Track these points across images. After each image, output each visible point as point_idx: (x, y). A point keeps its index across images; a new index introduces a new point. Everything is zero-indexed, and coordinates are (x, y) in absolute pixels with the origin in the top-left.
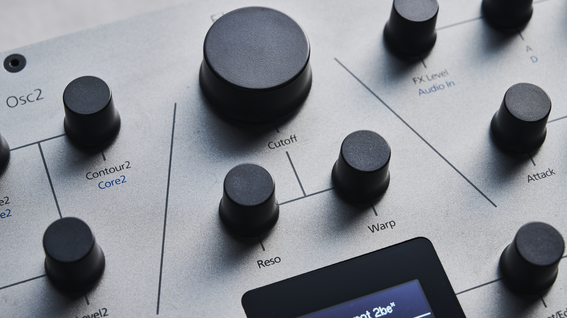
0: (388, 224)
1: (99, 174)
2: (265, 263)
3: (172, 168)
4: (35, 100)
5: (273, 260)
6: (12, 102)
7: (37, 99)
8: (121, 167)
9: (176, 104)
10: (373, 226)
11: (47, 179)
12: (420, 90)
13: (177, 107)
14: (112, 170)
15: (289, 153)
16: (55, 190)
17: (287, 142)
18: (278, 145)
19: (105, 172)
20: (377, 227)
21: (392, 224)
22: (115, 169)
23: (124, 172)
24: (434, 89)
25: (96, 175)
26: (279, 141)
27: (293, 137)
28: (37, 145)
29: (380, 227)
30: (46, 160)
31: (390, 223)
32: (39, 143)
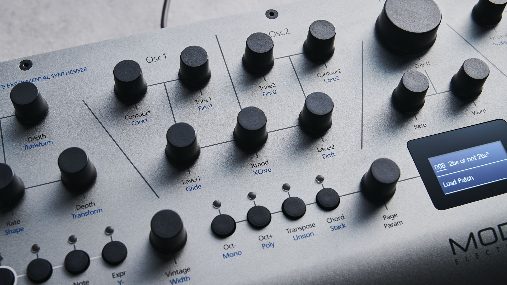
0: (482, 111)
1: (324, 75)
2: (418, 127)
3: (363, 74)
4: (285, 34)
5: (422, 125)
6: (273, 34)
7: (286, 34)
8: (336, 72)
9: (363, 41)
10: (474, 111)
11: (296, 75)
12: (494, 43)
13: (364, 43)
14: (331, 73)
15: (426, 71)
16: (300, 82)
17: (425, 65)
18: (420, 66)
19: (327, 74)
20: (476, 112)
21: (485, 111)
22: (333, 73)
23: (338, 74)
24: (501, 43)
25: (322, 75)
26: (421, 64)
27: (427, 62)
28: (288, 57)
29: (478, 112)
30: (294, 66)
31: (483, 110)
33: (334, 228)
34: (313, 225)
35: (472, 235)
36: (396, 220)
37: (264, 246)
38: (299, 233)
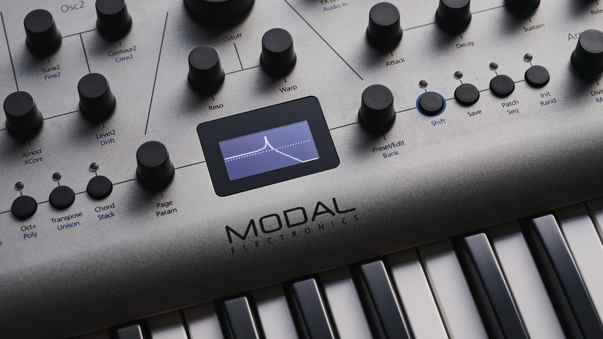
0: (292, 88)
1: (116, 53)
2: (214, 108)
3: (162, 51)
4: (79, 7)
5: (219, 106)
6: (65, 9)
7: (81, 7)
8: (131, 50)
9: (168, 13)
10: (283, 88)
11: (84, 55)
12: (325, 8)
13: (169, 14)
14: (125, 51)
15: (236, 44)
16: (88, 62)
17: (235, 37)
18: (229, 39)
19: (120, 52)
20: (285, 89)
21: (295, 88)
22: (127, 51)
23: (131, 52)
24: (333, 8)
25: (114, 54)
26: (230, 36)
27: (239, 34)
28: (79, 35)
29: (287, 89)
30: (84, 44)
31: (294, 87)
32: (80, 34)
33: (101, 217)
34: (80, 215)
35: (252, 222)
36: (171, 207)
37: (25, 236)
38: (64, 222)
